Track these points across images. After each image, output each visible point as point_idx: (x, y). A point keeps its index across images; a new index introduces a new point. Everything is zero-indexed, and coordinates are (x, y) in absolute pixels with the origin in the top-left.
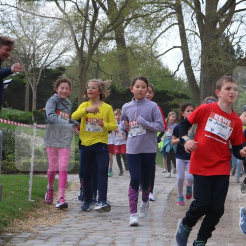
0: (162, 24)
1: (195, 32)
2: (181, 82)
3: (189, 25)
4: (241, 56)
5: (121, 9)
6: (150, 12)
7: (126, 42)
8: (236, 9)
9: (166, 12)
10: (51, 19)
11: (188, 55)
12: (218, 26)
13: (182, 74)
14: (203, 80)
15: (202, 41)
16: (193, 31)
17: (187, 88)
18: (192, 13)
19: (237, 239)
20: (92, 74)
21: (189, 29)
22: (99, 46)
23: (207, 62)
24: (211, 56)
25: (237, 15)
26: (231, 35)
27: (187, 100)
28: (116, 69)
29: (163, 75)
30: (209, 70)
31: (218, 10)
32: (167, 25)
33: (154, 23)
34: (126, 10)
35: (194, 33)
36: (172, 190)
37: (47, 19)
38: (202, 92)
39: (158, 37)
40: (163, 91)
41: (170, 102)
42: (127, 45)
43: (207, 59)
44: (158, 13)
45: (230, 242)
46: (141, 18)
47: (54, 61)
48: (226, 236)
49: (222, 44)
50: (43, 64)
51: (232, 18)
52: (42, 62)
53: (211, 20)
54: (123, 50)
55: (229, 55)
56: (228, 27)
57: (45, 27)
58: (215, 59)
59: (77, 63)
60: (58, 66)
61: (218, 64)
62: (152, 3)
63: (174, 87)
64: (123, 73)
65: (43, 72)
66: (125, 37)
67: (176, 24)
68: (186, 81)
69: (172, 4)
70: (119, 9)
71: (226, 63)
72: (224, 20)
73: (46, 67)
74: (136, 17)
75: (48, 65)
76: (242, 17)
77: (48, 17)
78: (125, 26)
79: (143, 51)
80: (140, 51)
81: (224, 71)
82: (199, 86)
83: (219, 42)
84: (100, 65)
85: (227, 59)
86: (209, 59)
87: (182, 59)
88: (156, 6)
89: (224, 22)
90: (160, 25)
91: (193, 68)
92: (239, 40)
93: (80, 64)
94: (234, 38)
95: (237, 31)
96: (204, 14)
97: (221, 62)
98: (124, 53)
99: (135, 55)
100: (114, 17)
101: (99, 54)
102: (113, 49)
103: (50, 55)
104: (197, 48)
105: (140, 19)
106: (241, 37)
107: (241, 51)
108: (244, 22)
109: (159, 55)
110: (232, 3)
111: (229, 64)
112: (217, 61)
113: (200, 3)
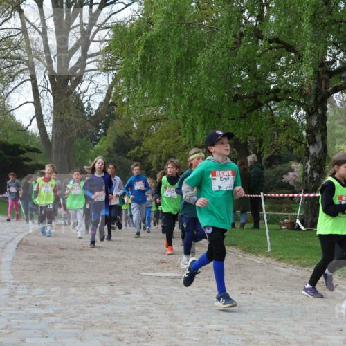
0: (15, 79)
1: (47, 89)
2: (33, 136)
3: (41, 81)
4: (91, 113)
6: (3, 67)
8: (86, 69)
9: (18, 68)
11: (41, 110)
12: (69, 84)
13: (34, 128)
15: (54, 97)
16: (45, 88)
17: (39, 142)
18: (44, 71)
19: (80, 284)
21: (42, 85)
23: (59, 117)
24: (63, 112)
25: (87, 74)
26: (81, 93)
27: (39, 154)
29: (16, 129)
30: (60, 125)
31: (69, 67)
32: (20, 81)
33: (7, 78)
36: (21, 239)
38: (54, 146)
39: (11, 92)
40: (15, 144)
41: (22, 156)
43: (59, 114)
44: (11, 68)
45: (74, 287)
48: (69, 282)
49: (73, 101)
51: (82, 77)
53: (62, 79)
55: (79, 112)
56: (79, 86)
58: (66, 116)
61: (69, 121)
62: (4, 58)
63: (27, 141)
67: (28, 80)
68: (38, 136)
69: (25, 60)
71: (77, 120)
72: (75, 78)
76: (92, 77)
81: (74, 127)
82: (50, 141)
83: (70, 99)
85: (78, 116)
87: (35, 114)
88: (9, 61)
89: (75, 81)
90: (13, 81)
91: (45, 124)
92: (88, 99)
94: (84, 96)
95: (87, 90)
96: (56, 71)
97: (72, 118)
104: (49, 104)
106: (91, 96)
107: (92, 109)
109: (11, 109)
110: (82, 63)
111: (79, 121)
112: (68, 117)
113: (52, 61)
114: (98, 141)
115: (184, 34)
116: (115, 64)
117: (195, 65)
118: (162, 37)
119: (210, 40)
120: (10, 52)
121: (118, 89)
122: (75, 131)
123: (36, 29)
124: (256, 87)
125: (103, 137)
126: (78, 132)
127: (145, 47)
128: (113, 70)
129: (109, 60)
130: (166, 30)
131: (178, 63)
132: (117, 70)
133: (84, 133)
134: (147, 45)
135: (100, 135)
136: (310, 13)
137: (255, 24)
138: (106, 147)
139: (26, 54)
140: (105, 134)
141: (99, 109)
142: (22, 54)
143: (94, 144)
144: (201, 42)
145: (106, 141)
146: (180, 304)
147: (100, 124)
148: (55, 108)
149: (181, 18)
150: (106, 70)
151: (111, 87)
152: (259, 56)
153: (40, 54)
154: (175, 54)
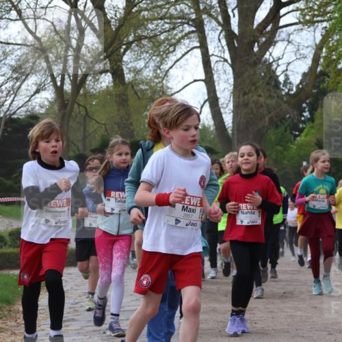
0: (177, 48)
1: (223, 58)
2: (205, 129)
3: (215, 48)
4: (289, 90)
5: (118, 29)
6: (160, 32)
7: (126, 75)
8: (281, 24)
9: (182, 31)
10: (17, 47)
11: (215, 91)
12: (256, 49)
14: (236, 127)
16: (221, 57)
17: (214, 138)
20: (78, 123)
21: (215, 54)
22: (88, 82)
23: (241, 100)
24: (247, 92)
25: (282, 31)
26: (274, 61)
27: (214, 155)
28: (112, 115)
30: (245, 111)
31: (255, 26)
33: (165, 47)
34: (124, 30)
35: (222, 60)
37: (11, 47)
39: (171, 67)
42: (127, 79)
43: (241, 95)
44: (170, 33)
46: (146, 40)
47: (22, 106)
49: (263, 74)
50: (7, 111)
51: (275, 36)
52: (5, 108)
53: (246, 41)
54: (121, 87)
55: (272, 89)
56: (270, 50)
57: (8, 58)
58: (252, 96)
59: (56, 107)
60: (29, 113)
61: (257, 104)
62: (161, 19)
64: (122, 121)
65: (6, 124)
66: (125, 69)
67: (196, 47)
68: (212, 129)
69: (190, 19)
70: (114, 29)
71: (269, 101)
72: (264, 39)
73: (11, 115)
74: (139, 39)
75: (14, 113)
76: (289, 35)
77: (13, 44)
78: (124, 53)
79: (151, 88)
80: (147, 87)
81: (265, 112)
82: (230, 135)
83: (258, 72)
84: (89, 110)
85: (270, 96)
86: (244, 95)
87: (206, 97)
88: (167, 23)
89: (265, 43)
90: (174, 50)
91: (222, 110)
92: (285, 68)
93: (60, 110)
94: (279, 65)
95: (283, 55)
96: (236, 31)
97: (262, 99)
98: (124, 91)
99: (139, 94)
100: (109, 41)
101: (88, 94)
102: (107, 87)
103: (16, 98)
104: (227, 81)
105: (145, 42)
106: (289, 64)
107: (290, 83)
108: (294, 42)
109: (173, 92)
110: (274, 16)
111: (272, 102)
112: (256, 98)
113: (229, 17)
114: (301, 131)
116: (325, 13)
120: (169, 8)
121: (331, 50)
122: (267, 119)
125: (309, 125)
126: (271, 120)
128: (322, 21)
129: (316, 7)
132: (327, 21)
133: (280, 121)
135: (304, 122)
138: (315, 140)
139: (192, 10)
140: (312, 119)
141: (301, 82)
142: (186, 11)
143: (296, 136)
145: (313, 131)
147: (304, 105)
148: (236, 86)
150: (311, 23)
151: (319, 48)
153: (212, 7)
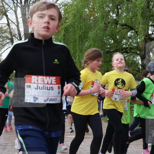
115: (82, 24)
117: (88, 38)
118: (72, 26)
119: (95, 26)
123: (14, 23)
124: (117, 47)
127: (65, 31)
130: (74, 22)
131: (80, 37)
134: (65, 29)
136: (141, 12)
137: (115, 18)
144: (90, 27)
146: (84, 150)
149: (81, 17)
152: (118, 33)
154: (78, 33)
